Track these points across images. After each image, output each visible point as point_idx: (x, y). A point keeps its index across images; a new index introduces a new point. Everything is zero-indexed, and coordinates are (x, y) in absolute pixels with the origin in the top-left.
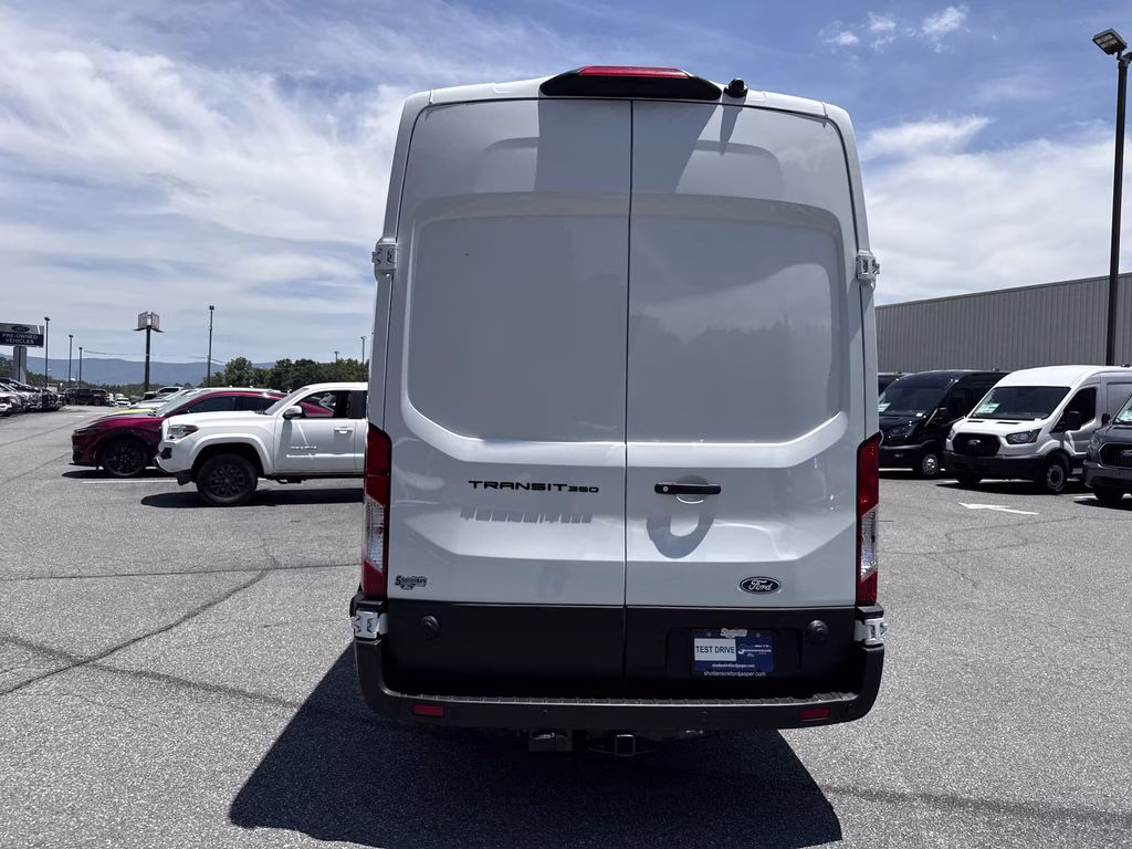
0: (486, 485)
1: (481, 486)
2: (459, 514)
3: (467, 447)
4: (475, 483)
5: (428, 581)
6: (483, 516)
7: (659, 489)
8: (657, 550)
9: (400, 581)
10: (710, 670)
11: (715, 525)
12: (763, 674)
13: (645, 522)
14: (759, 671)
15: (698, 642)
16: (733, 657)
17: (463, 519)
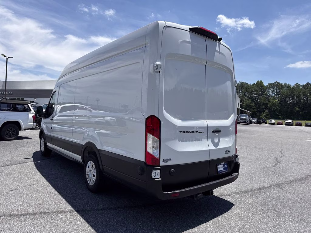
0: (183, 132)
1: (182, 132)
2: (178, 140)
3: (178, 122)
4: (181, 132)
5: (172, 160)
6: (183, 141)
7: (213, 132)
8: (213, 146)
9: (164, 161)
10: (220, 172)
11: (220, 139)
12: (227, 172)
13: (211, 140)
14: (226, 171)
15: (218, 166)
16: (222, 169)
17: (179, 142)
